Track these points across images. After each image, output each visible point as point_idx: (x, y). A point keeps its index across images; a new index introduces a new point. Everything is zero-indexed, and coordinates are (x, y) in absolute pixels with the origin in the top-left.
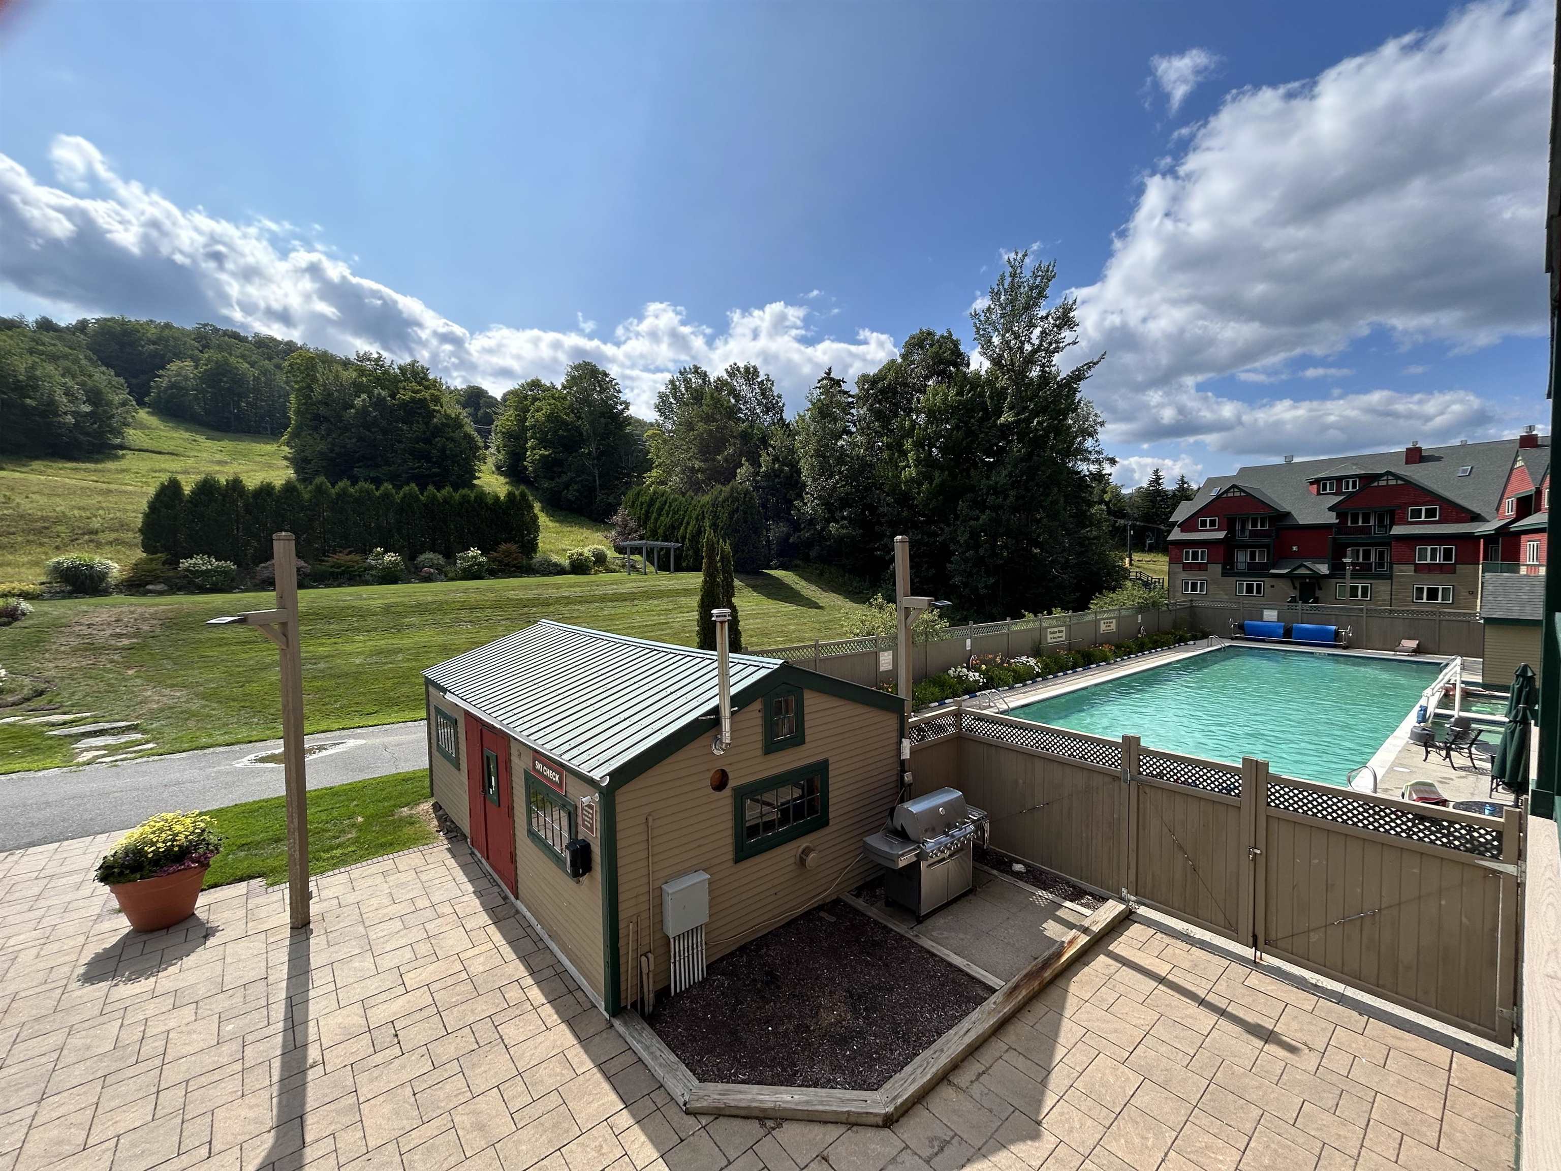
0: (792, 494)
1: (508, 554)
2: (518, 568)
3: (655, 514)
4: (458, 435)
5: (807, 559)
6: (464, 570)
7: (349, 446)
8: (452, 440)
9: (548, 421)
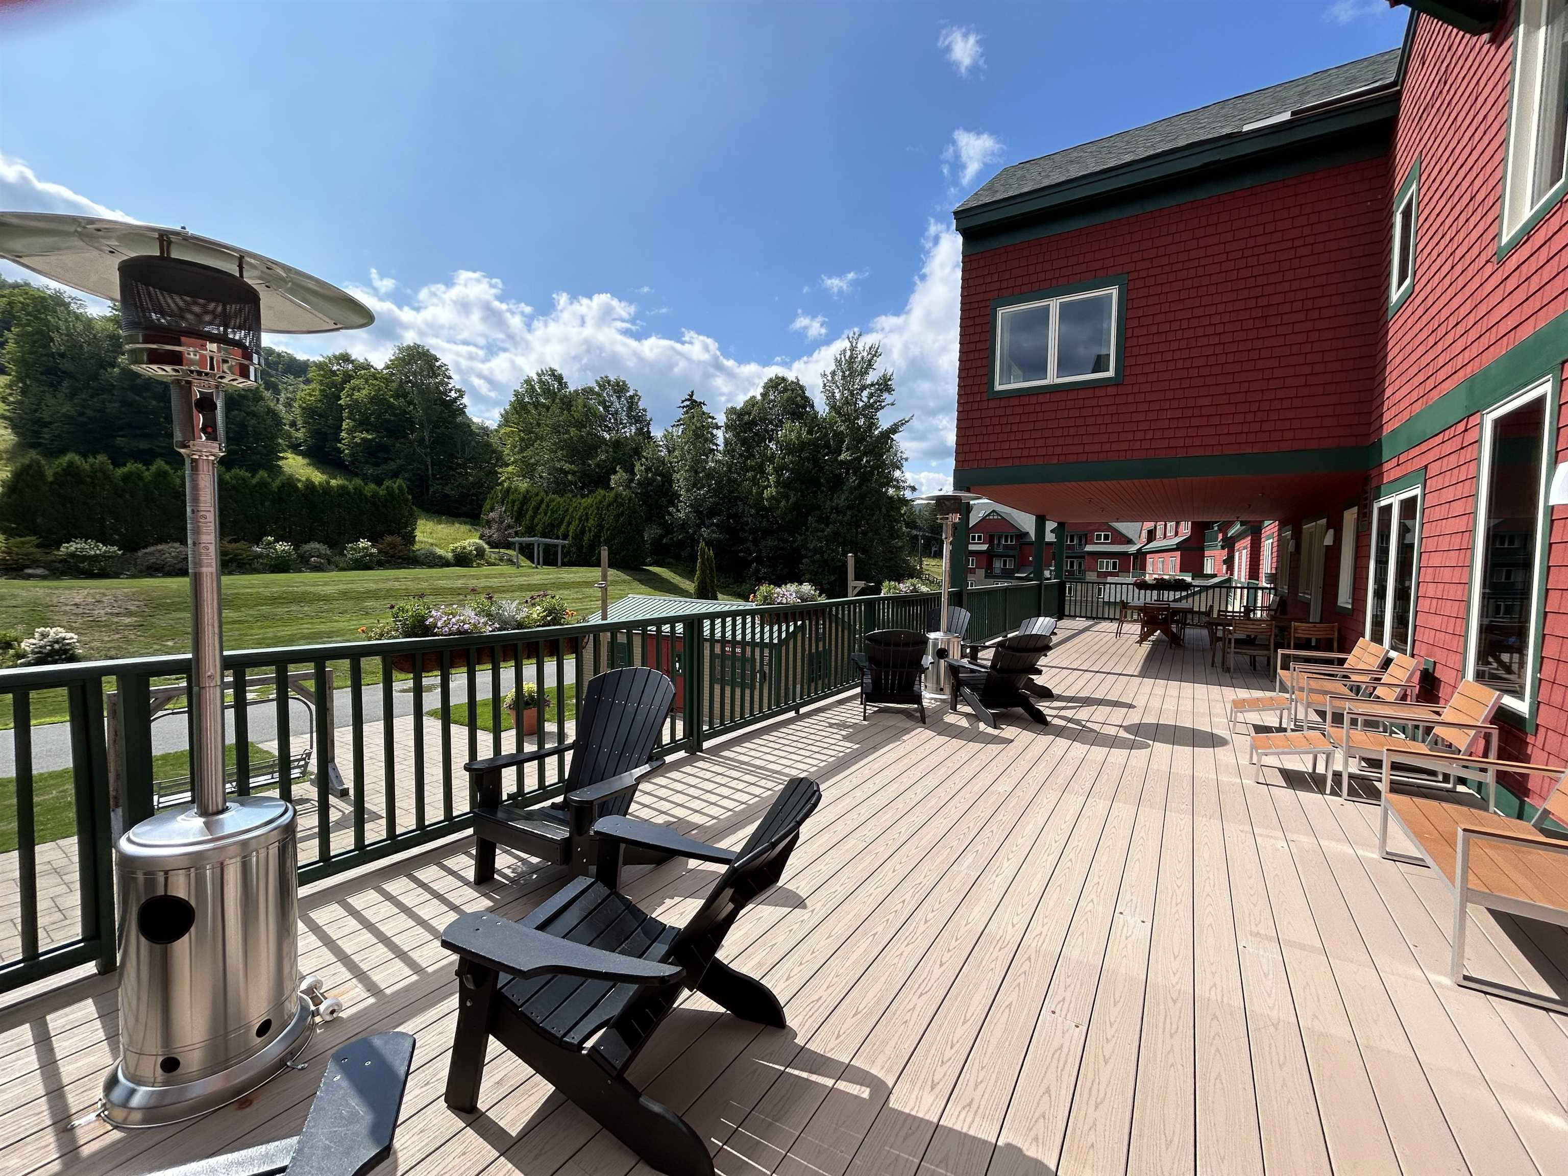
0: (664, 501)
1: (393, 546)
2: (404, 559)
3: (530, 513)
4: (260, 408)
5: (678, 558)
6: (356, 561)
7: (108, 410)
8: (254, 414)
9: (371, 403)
